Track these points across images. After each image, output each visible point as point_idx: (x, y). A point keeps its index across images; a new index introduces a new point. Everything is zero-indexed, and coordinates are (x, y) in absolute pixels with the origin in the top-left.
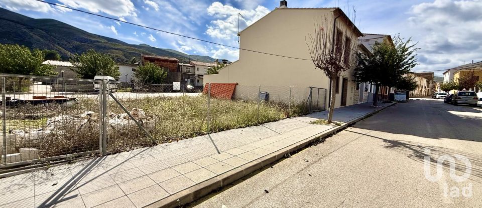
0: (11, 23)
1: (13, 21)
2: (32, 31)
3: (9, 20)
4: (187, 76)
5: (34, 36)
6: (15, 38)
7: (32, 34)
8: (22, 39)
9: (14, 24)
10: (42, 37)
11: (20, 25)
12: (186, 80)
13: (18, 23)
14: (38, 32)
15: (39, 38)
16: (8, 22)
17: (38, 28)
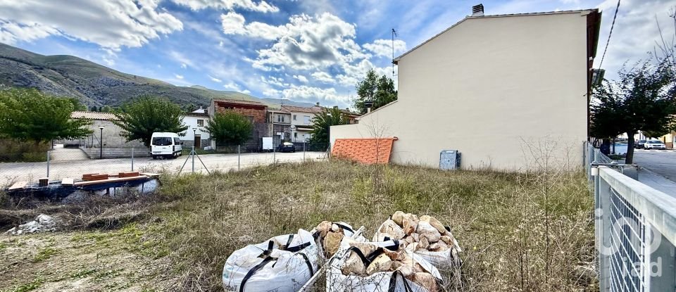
0: (11, 62)
1: (14, 59)
2: (40, 72)
3: (8, 58)
4: (280, 128)
5: (44, 79)
6: (15, 83)
7: (40, 76)
8: (26, 84)
9: (16, 63)
10: (55, 79)
11: (24, 65)
12: (278, 134)
13: (22, 62)
14: (50, 73)
15: (50, 81)
16: (8, 61)
17: (49, 68)
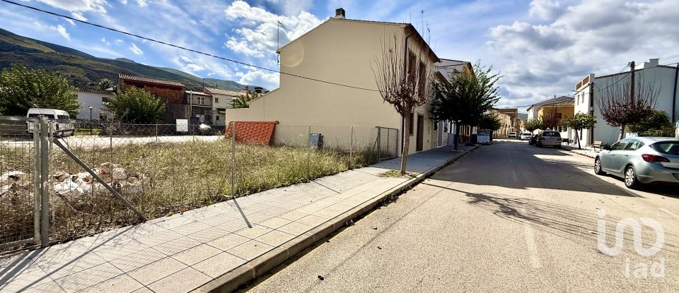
4: (200, 110)
12: (198, 116)
